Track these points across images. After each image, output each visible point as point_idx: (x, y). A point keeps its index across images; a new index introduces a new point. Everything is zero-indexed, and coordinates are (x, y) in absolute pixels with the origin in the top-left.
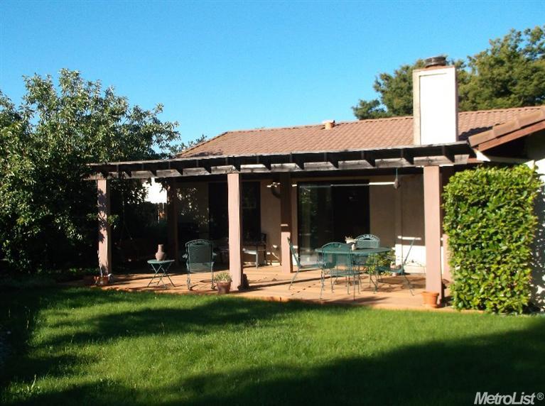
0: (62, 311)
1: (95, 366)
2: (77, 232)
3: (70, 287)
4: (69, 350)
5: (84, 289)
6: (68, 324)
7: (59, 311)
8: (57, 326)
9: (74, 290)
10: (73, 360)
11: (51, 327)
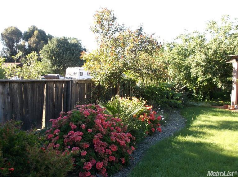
0: (209, 116)
1: (212, 137)
2: (222, 85)
3: (216, 108)
4: (205, 130)
5: (222, 110)
6: (209, 121)
7: (207, 116)
8: (204, 121)
9: (217, 110)
10: (204, 133)
11: (202, 121)
